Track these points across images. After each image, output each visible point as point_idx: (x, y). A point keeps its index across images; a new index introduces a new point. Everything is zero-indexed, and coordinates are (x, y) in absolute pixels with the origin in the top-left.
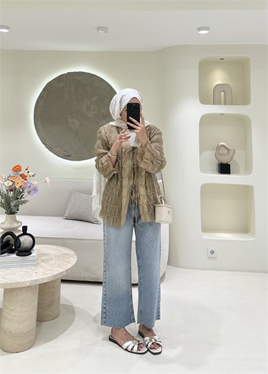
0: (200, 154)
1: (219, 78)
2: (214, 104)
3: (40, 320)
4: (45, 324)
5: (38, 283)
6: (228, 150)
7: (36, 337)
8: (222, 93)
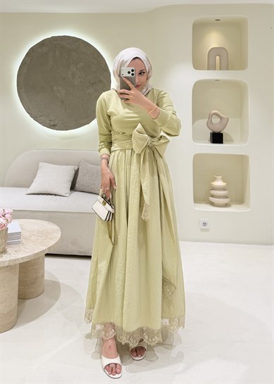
0: (193, 123)
1: (214, 40)
2: (208, 69)
3: (23, 297)
4: (28, 302)
5: (18, 262)
6: (221, 118)
7: (18, 317)
8: (218, 57)
